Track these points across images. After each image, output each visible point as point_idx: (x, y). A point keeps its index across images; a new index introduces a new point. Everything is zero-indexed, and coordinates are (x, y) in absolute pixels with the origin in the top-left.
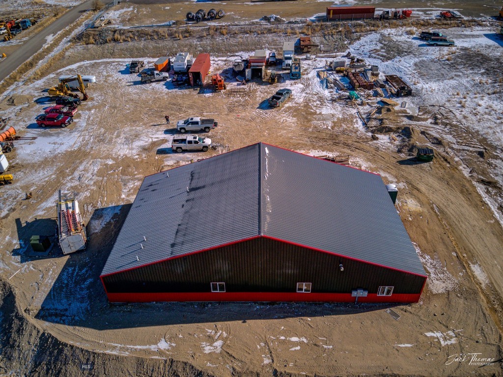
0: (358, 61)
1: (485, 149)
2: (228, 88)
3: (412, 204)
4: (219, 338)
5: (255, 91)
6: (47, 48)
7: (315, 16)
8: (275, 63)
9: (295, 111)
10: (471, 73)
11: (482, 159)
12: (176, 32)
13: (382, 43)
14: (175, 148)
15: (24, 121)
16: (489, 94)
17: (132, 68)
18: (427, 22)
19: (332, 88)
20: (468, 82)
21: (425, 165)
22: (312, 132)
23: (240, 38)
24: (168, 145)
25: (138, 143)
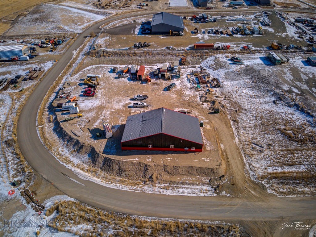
0: (204, 70)
1: (239, 109)
2: (152, 82)
3: (208, 127)
4: (151, 158)
5: (162, 83)
6: (75, 58)
7: (189, 47)
8: (171, 70)
9: (177, 92)
10: (245, 78)
11: (236, 113)
12: (130, 53)
13: (215, 62)
14: (134, 106)
15: (77, 93)
16: (248, 88)
17: (113, 71)
18: (236, 51)
19: (191, 83)
20: (242, 82)
21: (216, 114)
22: (182, 101)
23: (157, 57)
24: (132, 105)
25: (121, 104)
